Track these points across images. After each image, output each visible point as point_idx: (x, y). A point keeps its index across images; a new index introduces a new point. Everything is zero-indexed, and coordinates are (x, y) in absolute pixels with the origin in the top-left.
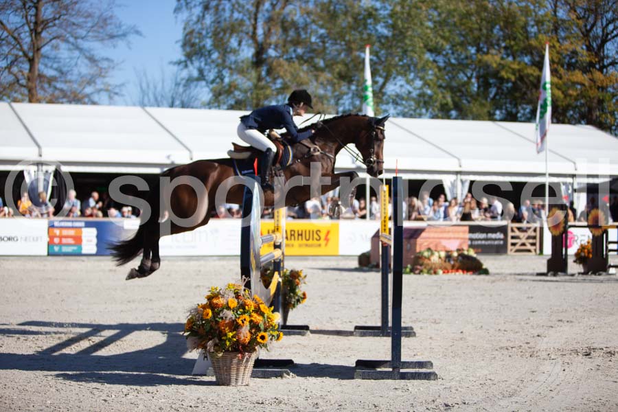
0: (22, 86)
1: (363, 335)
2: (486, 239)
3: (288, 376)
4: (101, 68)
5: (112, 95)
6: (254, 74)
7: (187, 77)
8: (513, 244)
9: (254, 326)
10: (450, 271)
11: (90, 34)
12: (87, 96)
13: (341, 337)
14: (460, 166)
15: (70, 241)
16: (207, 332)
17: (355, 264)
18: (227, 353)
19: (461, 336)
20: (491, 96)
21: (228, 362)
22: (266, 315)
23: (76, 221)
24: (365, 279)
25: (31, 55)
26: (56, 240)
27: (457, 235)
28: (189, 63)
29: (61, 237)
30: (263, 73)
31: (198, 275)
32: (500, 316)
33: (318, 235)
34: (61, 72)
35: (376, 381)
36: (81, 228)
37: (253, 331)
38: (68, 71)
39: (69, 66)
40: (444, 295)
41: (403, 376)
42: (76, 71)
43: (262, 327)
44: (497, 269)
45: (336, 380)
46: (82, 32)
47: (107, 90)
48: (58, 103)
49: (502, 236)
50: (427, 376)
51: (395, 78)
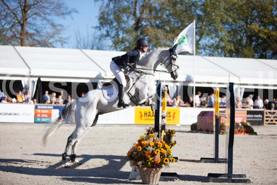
0: (17, 38)
1: (206, 162)
2: (253, 118)
3: (176, 180)
4: (58, 30)
5: (63, 43)
6: (134, 34)
7: (100, 35)
8: (267, 121)
9: (162, 155)
10: (238, 133)
11: (52, 12)
12: (50, 43)
13: (195, 163)
14: (240, 81)
15: (46, 116)
16: (138, 158)
17: (189, 129)
18: (149, 168)
19: (254, 163)
20: (253, 46)
21: (149, 173)
22: (168, 150)
23: (49, 106)
24: (196, 136)
25: (22, 22)
26: (39, 115)
27: (241, 115)
28: (102, 28)
29: (41, 114)
30: (139, 33)
31: (111, 133)
32: (270, 155)
33: (169, 114)
34: (37, 31)
35: (220, 183)
36: (51, 109)
37: (161, 157)
38: (40, 31)
39: (41, 28)
40: (238, 144)
41: (233, 181)
42: (44, 31)
43: (166, 155)
44: (260, 132)
45: (200, 182)
46: (48, 11)
47: (60, 41)
48: (36, 46)
49: (261, 116)
50: (245, 181)
51: (206, 36)
